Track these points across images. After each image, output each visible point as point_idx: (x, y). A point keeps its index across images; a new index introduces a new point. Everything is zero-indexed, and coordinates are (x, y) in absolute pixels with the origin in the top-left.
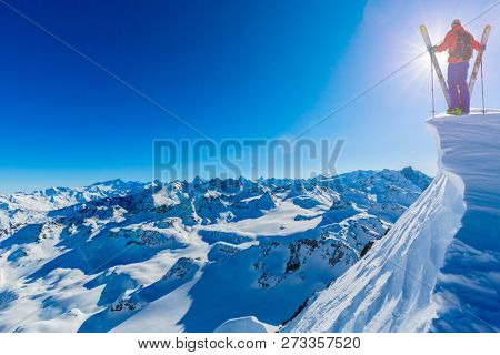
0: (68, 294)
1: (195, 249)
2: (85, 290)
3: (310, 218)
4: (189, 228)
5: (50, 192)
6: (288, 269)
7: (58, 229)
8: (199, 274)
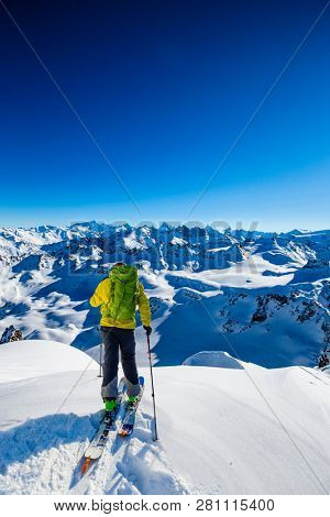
0: (62, 313)
1: (162, 291)
2: (74, 312)
3: (279, 275)
4: (157, 272)
5: (42, 229)
6: (254, 319)
7: (52, 261)
8: (167, 313)
